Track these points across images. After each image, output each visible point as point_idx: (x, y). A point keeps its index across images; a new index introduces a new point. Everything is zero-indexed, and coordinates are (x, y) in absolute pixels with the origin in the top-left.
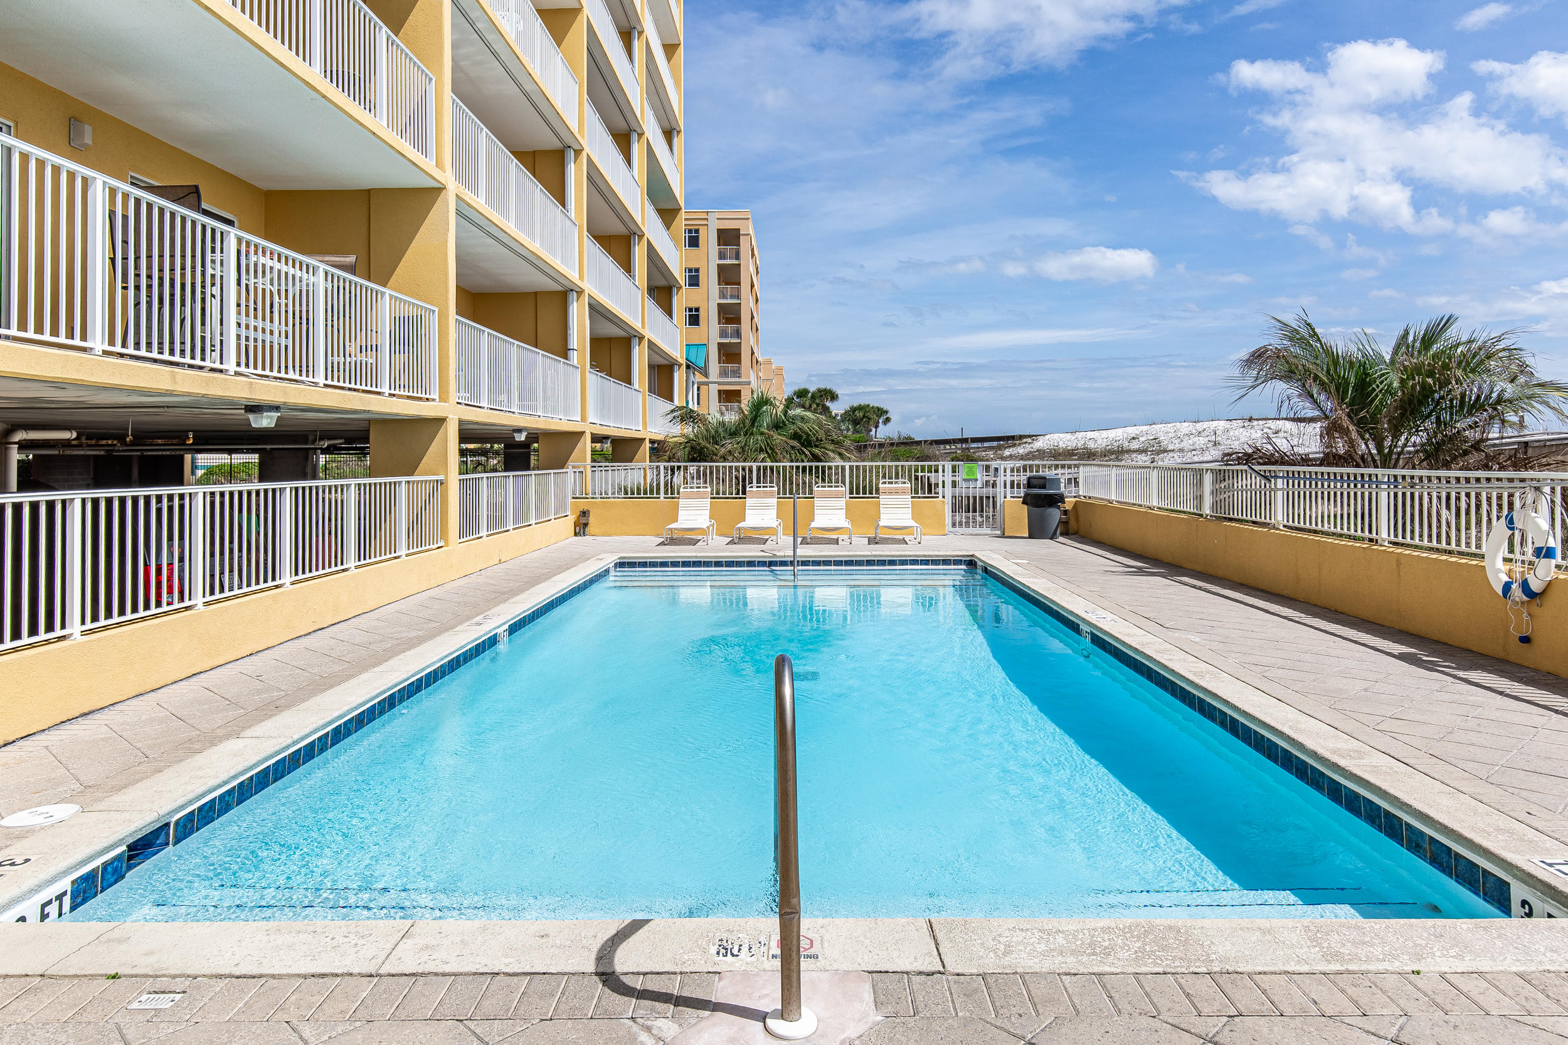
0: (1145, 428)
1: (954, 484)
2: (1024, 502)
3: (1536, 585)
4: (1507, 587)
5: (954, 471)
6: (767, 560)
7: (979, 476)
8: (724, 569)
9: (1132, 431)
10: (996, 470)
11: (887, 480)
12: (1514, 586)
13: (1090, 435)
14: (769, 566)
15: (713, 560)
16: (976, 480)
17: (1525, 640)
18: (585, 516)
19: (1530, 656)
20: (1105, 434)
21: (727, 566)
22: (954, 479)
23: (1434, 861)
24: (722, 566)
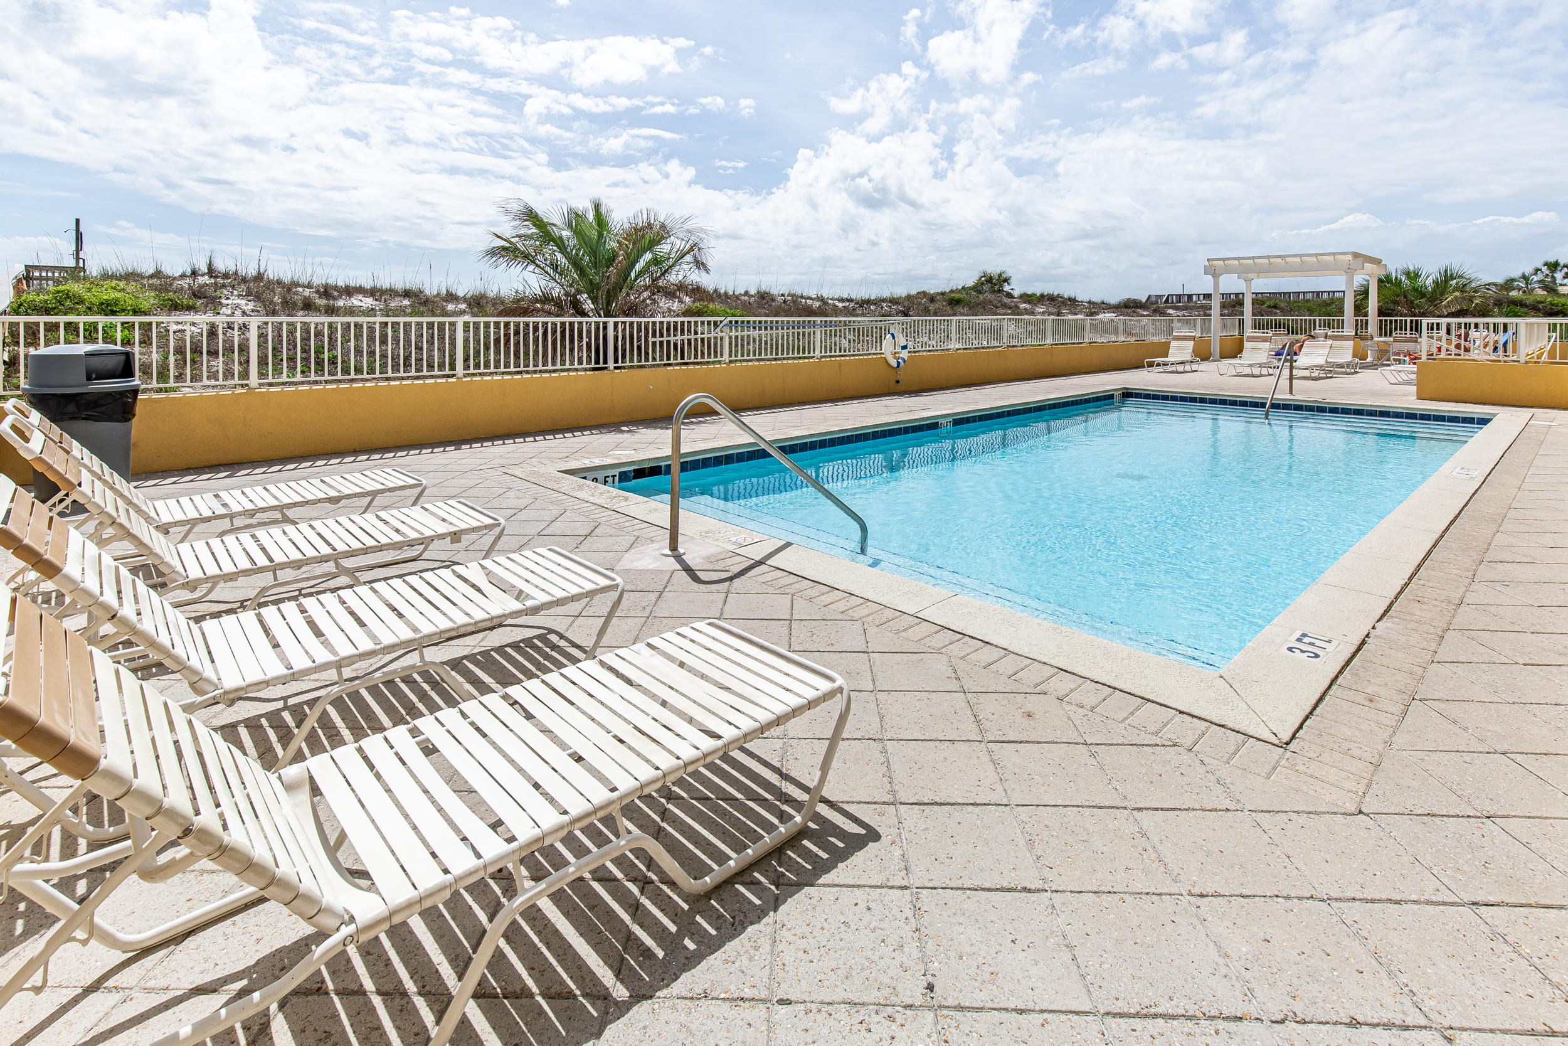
17: (898, 382)
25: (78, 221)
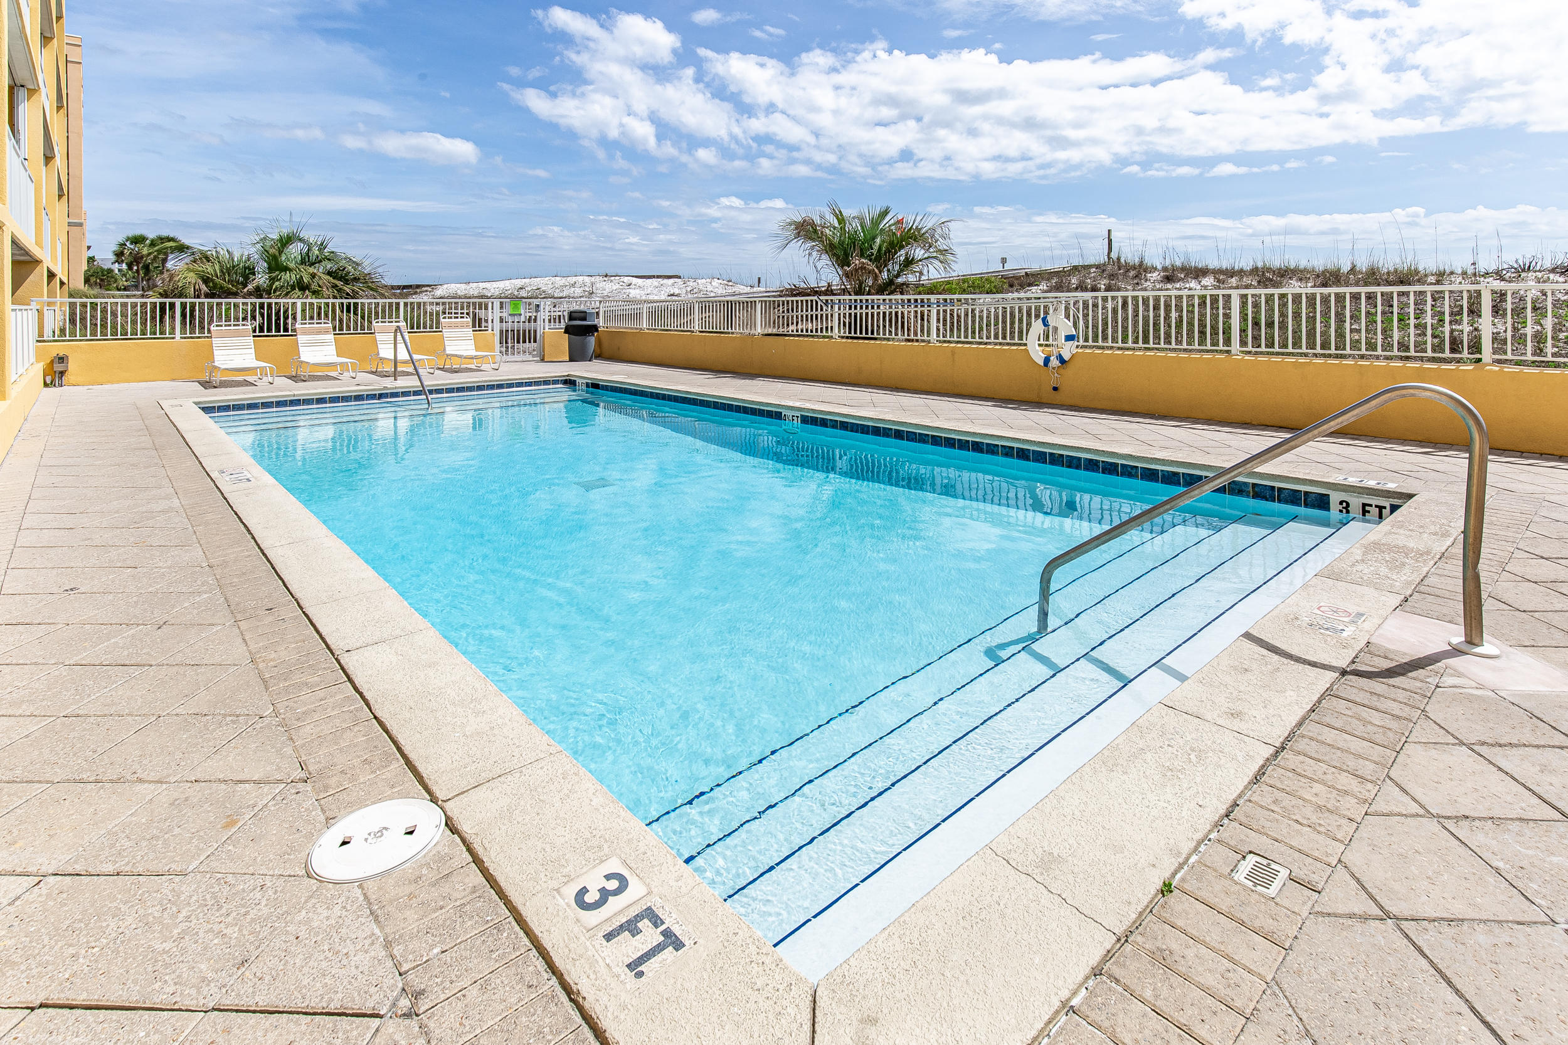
0: (527, 281)
1: (501, 320)
2: (566, 332)
3: (1066, 357)
4: (1047, 361)
5: (501, 307)
6: (377, 392)
7: (522, 312)
8: (328, 405)
9: (519, 283)
10: (538, 306)
11: (447, 315)
12: (1052, 358)
13: (482, 285)
14: (379, 399)
15: (315, 397)
16: (520, 315)
17: (1055, 389)
18: (63, 362)
19: (1058, 398)
20: (495, 285)
21: (330, 402)
22: (501, 315)
23: (1256, 496)
24: (326, 403)
25: (1109, 231)
